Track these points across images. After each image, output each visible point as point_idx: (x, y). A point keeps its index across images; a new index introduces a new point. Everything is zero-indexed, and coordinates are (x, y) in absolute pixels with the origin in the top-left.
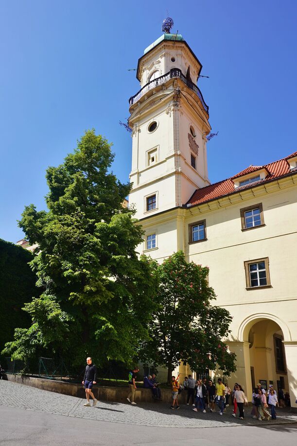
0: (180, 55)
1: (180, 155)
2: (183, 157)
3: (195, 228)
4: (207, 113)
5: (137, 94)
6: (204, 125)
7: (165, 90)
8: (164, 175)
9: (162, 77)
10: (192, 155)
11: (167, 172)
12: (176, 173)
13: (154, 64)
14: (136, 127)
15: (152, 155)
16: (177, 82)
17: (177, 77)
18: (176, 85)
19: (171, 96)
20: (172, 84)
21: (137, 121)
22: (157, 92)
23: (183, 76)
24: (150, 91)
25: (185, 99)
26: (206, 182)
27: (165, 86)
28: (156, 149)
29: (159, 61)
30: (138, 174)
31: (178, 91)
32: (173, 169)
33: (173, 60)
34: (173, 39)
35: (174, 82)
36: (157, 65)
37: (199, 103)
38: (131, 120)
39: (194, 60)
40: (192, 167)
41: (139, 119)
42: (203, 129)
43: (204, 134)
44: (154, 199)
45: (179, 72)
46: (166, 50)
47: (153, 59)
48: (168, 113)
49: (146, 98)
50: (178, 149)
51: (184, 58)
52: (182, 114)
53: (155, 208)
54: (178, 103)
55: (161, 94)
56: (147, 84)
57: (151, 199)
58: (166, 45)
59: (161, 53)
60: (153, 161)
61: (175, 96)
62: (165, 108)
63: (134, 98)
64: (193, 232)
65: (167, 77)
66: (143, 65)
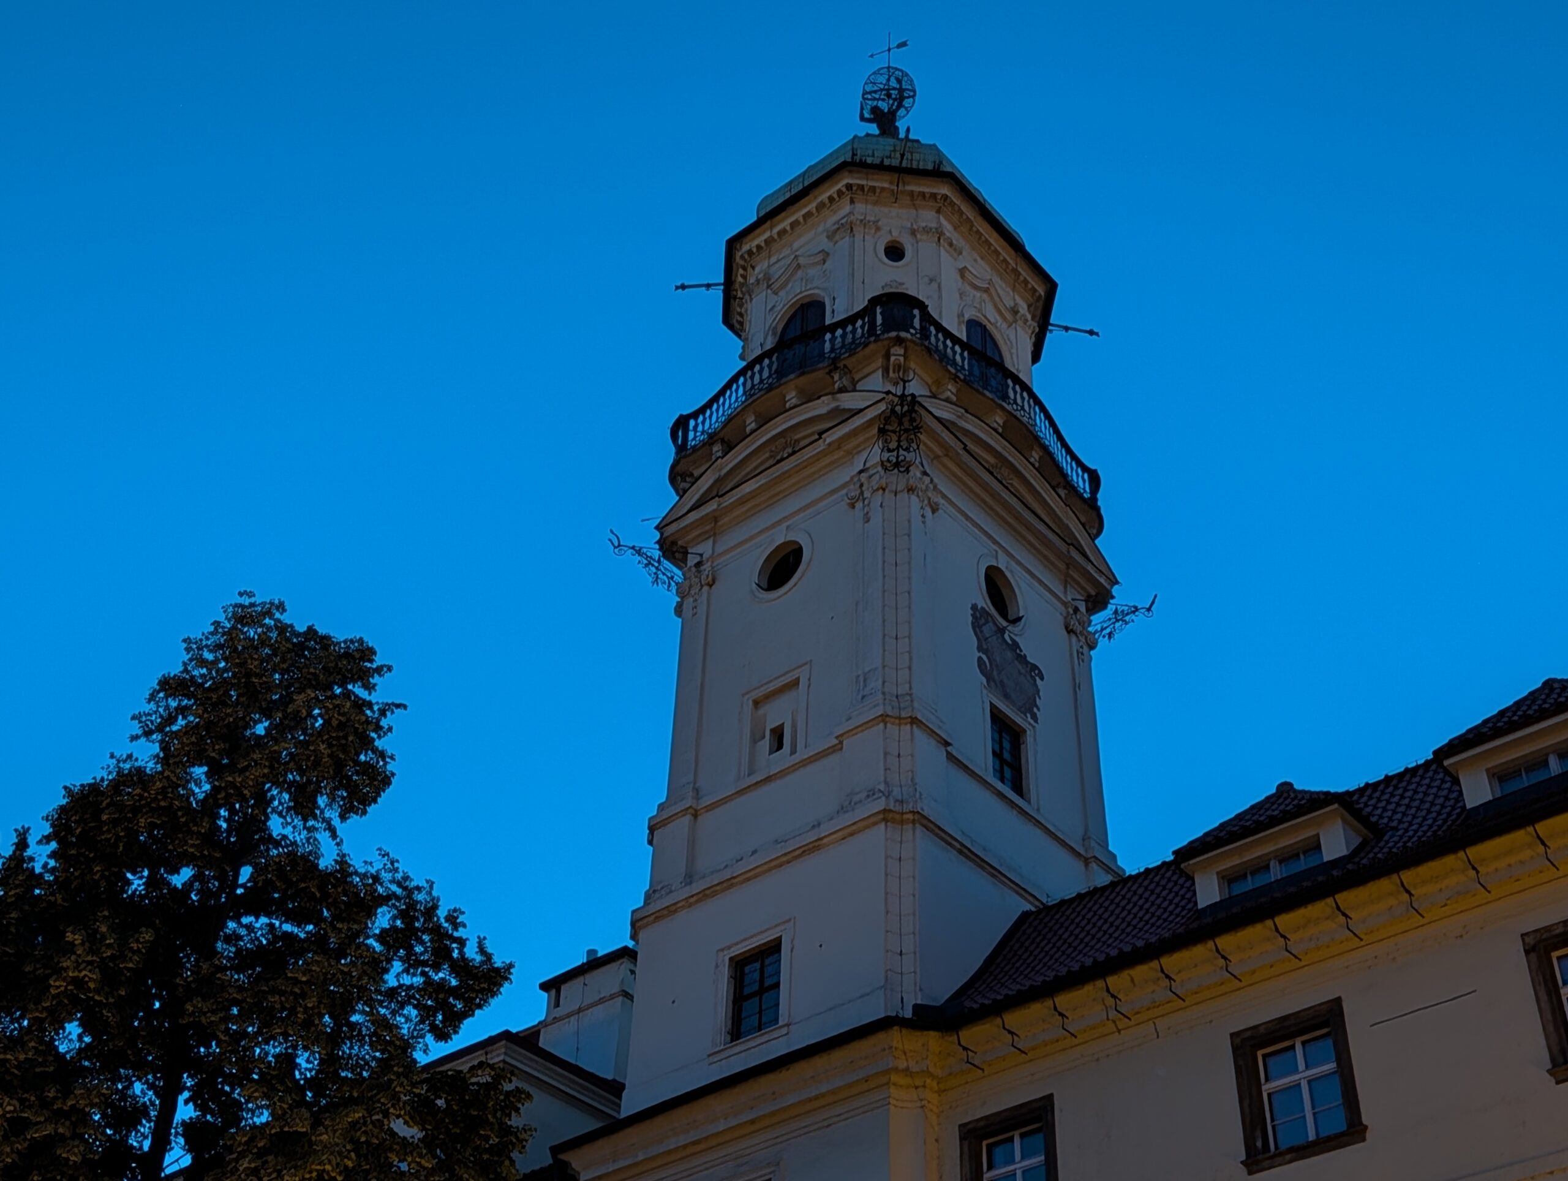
1: (914, 721)
2: (932, 733)
3: (999, 1152)
4: (1092, 504)
5: (709, 405)
6: (1070, 563)
7: (843, 390)
8: (824, 831)
9: (832, 328)
10: (998, 719)
11: (842, 809)
12: (886, 816)
13: (799, 266)
14: (698, 565)
15: (776, 714)
16: (905, 356)
17: (903, 334)
18: (898, 367)
19: (870, 423)
20: (880, 362)
21: (703, 537)
22: (809, 397)
23: (940, 328)
24: (770, 388)
25: (945, 435)
26: (1094, 866)
27: (847, 370)
28: (795, 683)
29: (825, 255)
30: (695, 816)
31: (903, 397)
32: (872, 793)
33: (895, 252)
34: (895, 163)
35: (887, 356)
36: (812, 272)
37: (1035, 455)
38: (673, 528)
39: (1006, 253)
40: (999, 785)
41: (713, 527)
42: (1067, 580)
43: (1076, 610)
44: (768, 970)
45: (916, 312)
46: (860, 207)
47: (796, 245)
48: (859, 505)
49: (753, 425)
50: (903, 689)
51: (951, 245)
52: (934, 511)
53: (776, 1020)
54: (910, 456)
55: (821, 407)
56: (759, 360)
57: (757, 965)
58: (861, 188)
59: (835, 218)
60: (780, 746)
61: (887, 420)
62: (845, 474)
63: (692, 423)
64: (988, 1174)
65: (853, 331)
66: (749, 266)
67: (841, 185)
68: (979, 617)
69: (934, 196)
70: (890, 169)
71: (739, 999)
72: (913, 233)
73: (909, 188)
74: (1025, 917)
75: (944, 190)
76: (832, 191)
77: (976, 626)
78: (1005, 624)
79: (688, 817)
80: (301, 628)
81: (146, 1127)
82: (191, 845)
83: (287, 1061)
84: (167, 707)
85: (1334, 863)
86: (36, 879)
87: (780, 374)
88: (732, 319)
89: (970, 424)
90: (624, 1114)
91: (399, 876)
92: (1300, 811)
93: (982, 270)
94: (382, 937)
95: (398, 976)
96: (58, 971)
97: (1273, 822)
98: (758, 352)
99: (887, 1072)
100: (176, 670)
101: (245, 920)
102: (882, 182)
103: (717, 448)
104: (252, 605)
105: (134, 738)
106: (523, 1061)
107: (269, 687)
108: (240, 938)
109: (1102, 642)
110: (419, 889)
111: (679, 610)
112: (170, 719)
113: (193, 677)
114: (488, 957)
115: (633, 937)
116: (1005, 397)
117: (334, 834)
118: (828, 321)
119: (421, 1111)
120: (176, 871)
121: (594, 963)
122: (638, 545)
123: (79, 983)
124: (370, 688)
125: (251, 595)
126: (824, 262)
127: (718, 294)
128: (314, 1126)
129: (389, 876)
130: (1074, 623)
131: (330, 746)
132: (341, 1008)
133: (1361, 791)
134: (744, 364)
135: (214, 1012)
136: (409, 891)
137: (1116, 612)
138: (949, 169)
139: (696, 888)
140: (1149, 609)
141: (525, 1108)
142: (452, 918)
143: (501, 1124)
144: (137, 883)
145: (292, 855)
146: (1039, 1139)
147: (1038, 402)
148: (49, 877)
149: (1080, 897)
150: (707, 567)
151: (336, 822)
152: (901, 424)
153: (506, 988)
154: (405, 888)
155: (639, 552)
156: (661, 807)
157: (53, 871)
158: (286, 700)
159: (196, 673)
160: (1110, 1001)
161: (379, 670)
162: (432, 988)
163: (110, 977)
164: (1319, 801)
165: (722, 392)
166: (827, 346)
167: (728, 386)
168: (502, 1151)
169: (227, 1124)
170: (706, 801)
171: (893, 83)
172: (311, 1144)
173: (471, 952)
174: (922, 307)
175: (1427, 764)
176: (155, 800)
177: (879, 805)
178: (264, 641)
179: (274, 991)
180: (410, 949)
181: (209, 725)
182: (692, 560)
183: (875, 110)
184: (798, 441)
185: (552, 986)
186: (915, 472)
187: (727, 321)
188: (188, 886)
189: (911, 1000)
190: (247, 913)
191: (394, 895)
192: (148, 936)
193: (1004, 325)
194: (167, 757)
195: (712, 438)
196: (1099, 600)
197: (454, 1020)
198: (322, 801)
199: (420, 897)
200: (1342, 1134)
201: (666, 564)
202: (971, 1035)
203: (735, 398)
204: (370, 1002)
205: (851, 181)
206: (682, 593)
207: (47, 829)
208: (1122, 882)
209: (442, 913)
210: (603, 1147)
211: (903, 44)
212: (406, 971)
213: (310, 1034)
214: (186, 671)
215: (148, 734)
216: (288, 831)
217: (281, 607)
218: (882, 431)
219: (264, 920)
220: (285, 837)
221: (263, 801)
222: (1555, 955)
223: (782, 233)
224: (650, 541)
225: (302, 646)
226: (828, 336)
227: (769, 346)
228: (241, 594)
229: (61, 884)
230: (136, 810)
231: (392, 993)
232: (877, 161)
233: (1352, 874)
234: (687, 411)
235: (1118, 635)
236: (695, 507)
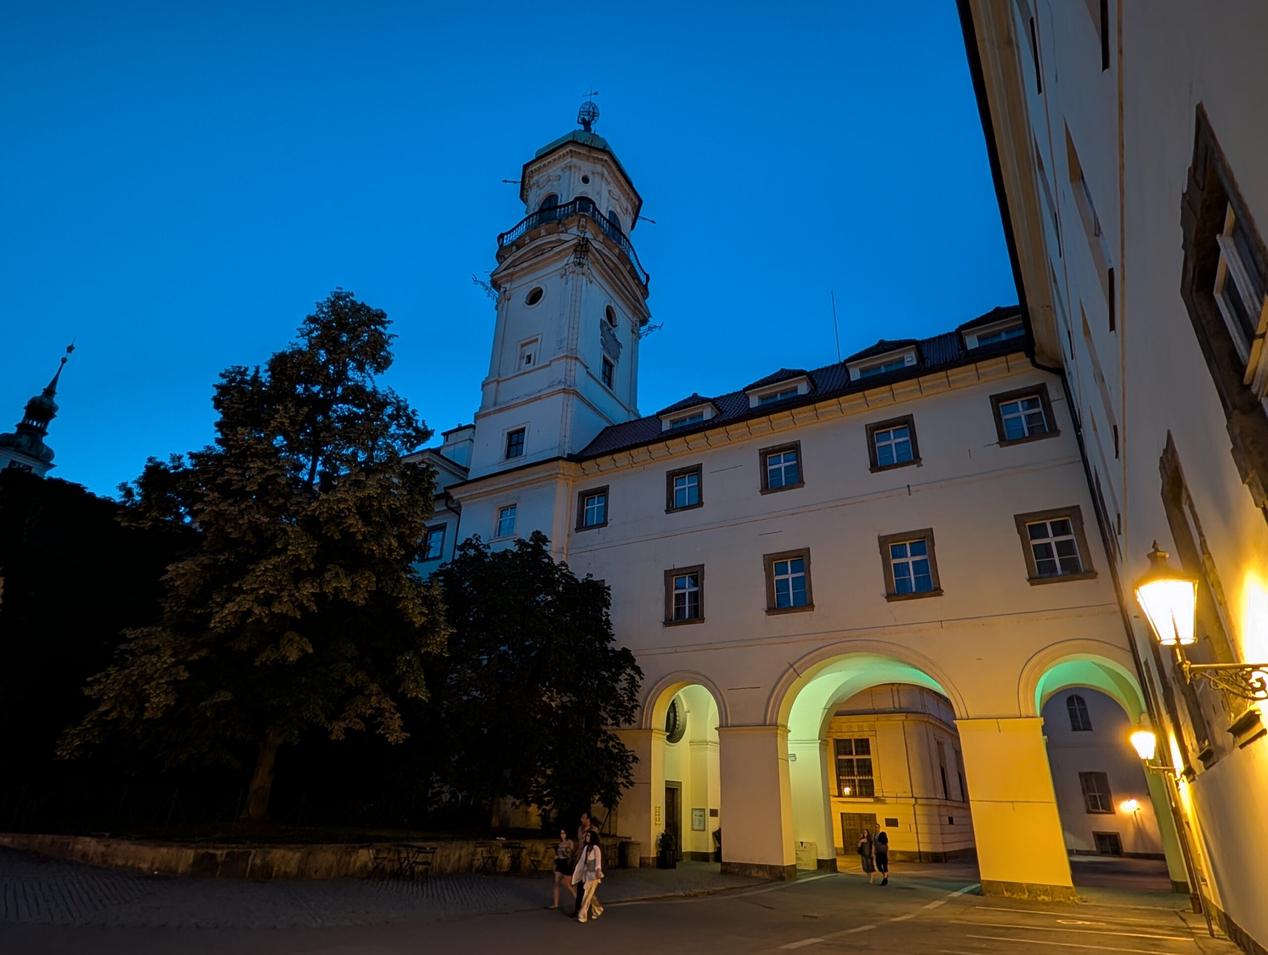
0: (598, 173)
1: (576, 359)
2: (582, 363)
3: (590, 501)
4: (646, 287)
5: (512, 230)
6: (636, 308)
7: (562, 232)
8: (542, 393)
9: (560, 207)
10: (606, 361)
11: (549, 387)
12: (564, 391)
13: (550, 180)
14: (505, 292)
15: (529, 350)
16: (586, 223)
17: (586, 214)
18: (583, 226)
19: (571, 246)
20: (576, 223)
21: (507, 282)
22: (549, 233)
23: (599, 213)
24: (535, 228)
25: (597, 255)
26: (631, 413)
27: (564, 225)
28: (536, 340)
29: (560, 177)
30: (498, 382)
31: (583, 238)
32: (560, 382)
33: (585, 180)
34: (589, 144)
35: (579, 221)
36: (555, 183)
37: (628, 267)
38: (495, 277)
39: (626, 187)
40: (603, 383)
41: (511, 278)
42: (634, 314)
43: (636, 325)
44: (520, 438)
45: (591, 205)
46: (574, 160)
47: (549, 171)
48: (564, 277)
49: (528, 241)
50: (574, 347)
51: (606, 180)
52: (591, 282)
53: (522, 454)
54: (584, 261)
55: (554, 237)
56: (532, 215)
57: (516, 435)
58: (575, 152)
59: (565, 163)
60: (529, 362)
61: (577, 247)
62: (560, 265)
63: (505, 236)
64: (586, 508)
65: (568, 210)
66: (531, 177)
67: (568, 150)
68: (603, 324)
69: (602, 160)
70: (587, 146)
71: (510, 446)
72: (593, 173)
73: (594, 155)
74: (607, 428)
75: (606, 158)
76: (565, 151)
77: (601, 327)
78: (610, 326)
79: (496, 383)
80: (359, 303)
81: (304, 471)
82: (321, 379)
83: (355, 455)
84: (310, 327)
85: (707, 421)
86: (263, 385)
87: (540, 222)
88: (523, 196)
89: (606, 252)
90: (469, 479)
91: (395, 396)
92: (698, 403)
93: (617, 192)
94: (389, 416)
95: (394, 430)
96: (273, 418)
97: (690, 406)
98: (532, 212)
99: (557, 473)
100: (313, 314)
101: (340, 405)
102: (584, 151)
103: (514, 248)
104: (341, 293)
105: (298, 337)
106: (435, 459)
107: (348, 324)
108: (337, 411)
109: (644, 337)
110: (402, 401)
111: (497, 308)
112: (311, 332)
113: (320, 318)
114: (426, 427)
115: (475, 421)
116: (620, 243)
117: (372, 379)
118: (559, 204)
119: (402, 475)
120: (314, 385)
121: (460, 428)
122: (483, 281)
123: (282, 423)
124: (385, 328)
125: (341, 288)
126: (559, 180)
127: (519, 186)
128: (367, 478)
129: (391, 395)
130: (635, 330)
131: (370, 348)
132: (375, 439)
133: (719, 398)
134: (526, 216)
135: (330, 437)
137: (649, 327)
138: (607, 149)
139: (497, 408)
140: (660, 327)
141: (437, 477)
142: (414, 412)
143: (429, 480)
144: (300, 389)
145: (356, 385)
146: (603, 498)
147: (631, 246)
148: (267, 384)
149: (625, 423)
150: (507, 293)
151: (372, 375)
152: (582, 248)
153: (431, 438)
154: (397, 401)
155: (483, 284)
156: (487, 379)
157: (269, 382)
158: (355, 329)
159: (321, 316)
160: (630, 458)
161: (388, 322)
162: (406, 435)
163: (293, 422)
164: (705, 400)
165: (517, 226)
166: (558, 214)
167: (520, 224)
168: (429, 489)
169: (334, 473)
170: (501, 379)
171: (591, 110)
172: (366, 484)
173: (420, 425)
174: (594, 204)
175: (741, 392)
176: (307, 361)
177: (563, 386)
178: (345, 306)
179: (351, 432)
180: (398, 421)
181: (326, 336)
182: (502, 290)
183: (583, 119)
184: (544, 249)
185: (446, 434)
186: (585, 267)
187: (522, 197)
188: (319, 393)
189: (568, 451)
190: (341, 403)
191: (393, 403)
192: (306, 409)
193: (622, 215)
194: (311, 346)
195: (513, 244)
196: (644, 322)
197: (413, 446)
198: (367, 367)
199: (402, 404)
200: (696, 505)
201: (493, 290)
202: (585, 465)
203: (523, 229)
204: (384, 438)
205: (573, 149)
206: (498, 302)
207: (267, 367)
208: (640, 420)
209: (410, 410)
210: (463, 488)
211: (596, 93)
212: (397, 429)
213: (366, 449)
214: (317, 315)
215: (303, 336)
216: (355, 376)
217: (352, 295)
218: (575, 250)
219: (346, 406)
220: (354, 378)
221: (345, 365)
222: (768, 456)
223: (544, 165)
224: (487, 280)
225: (359, 310)
226: (558, 210)
227: (537, 210)
228: (337, 288)
229: (271, 387)
230: (300, 364)
231: (392, 436)
232: (582, 142)
233: (710, 425)
234: (504, 232)
235: (649, 336)
236: (504, 270)
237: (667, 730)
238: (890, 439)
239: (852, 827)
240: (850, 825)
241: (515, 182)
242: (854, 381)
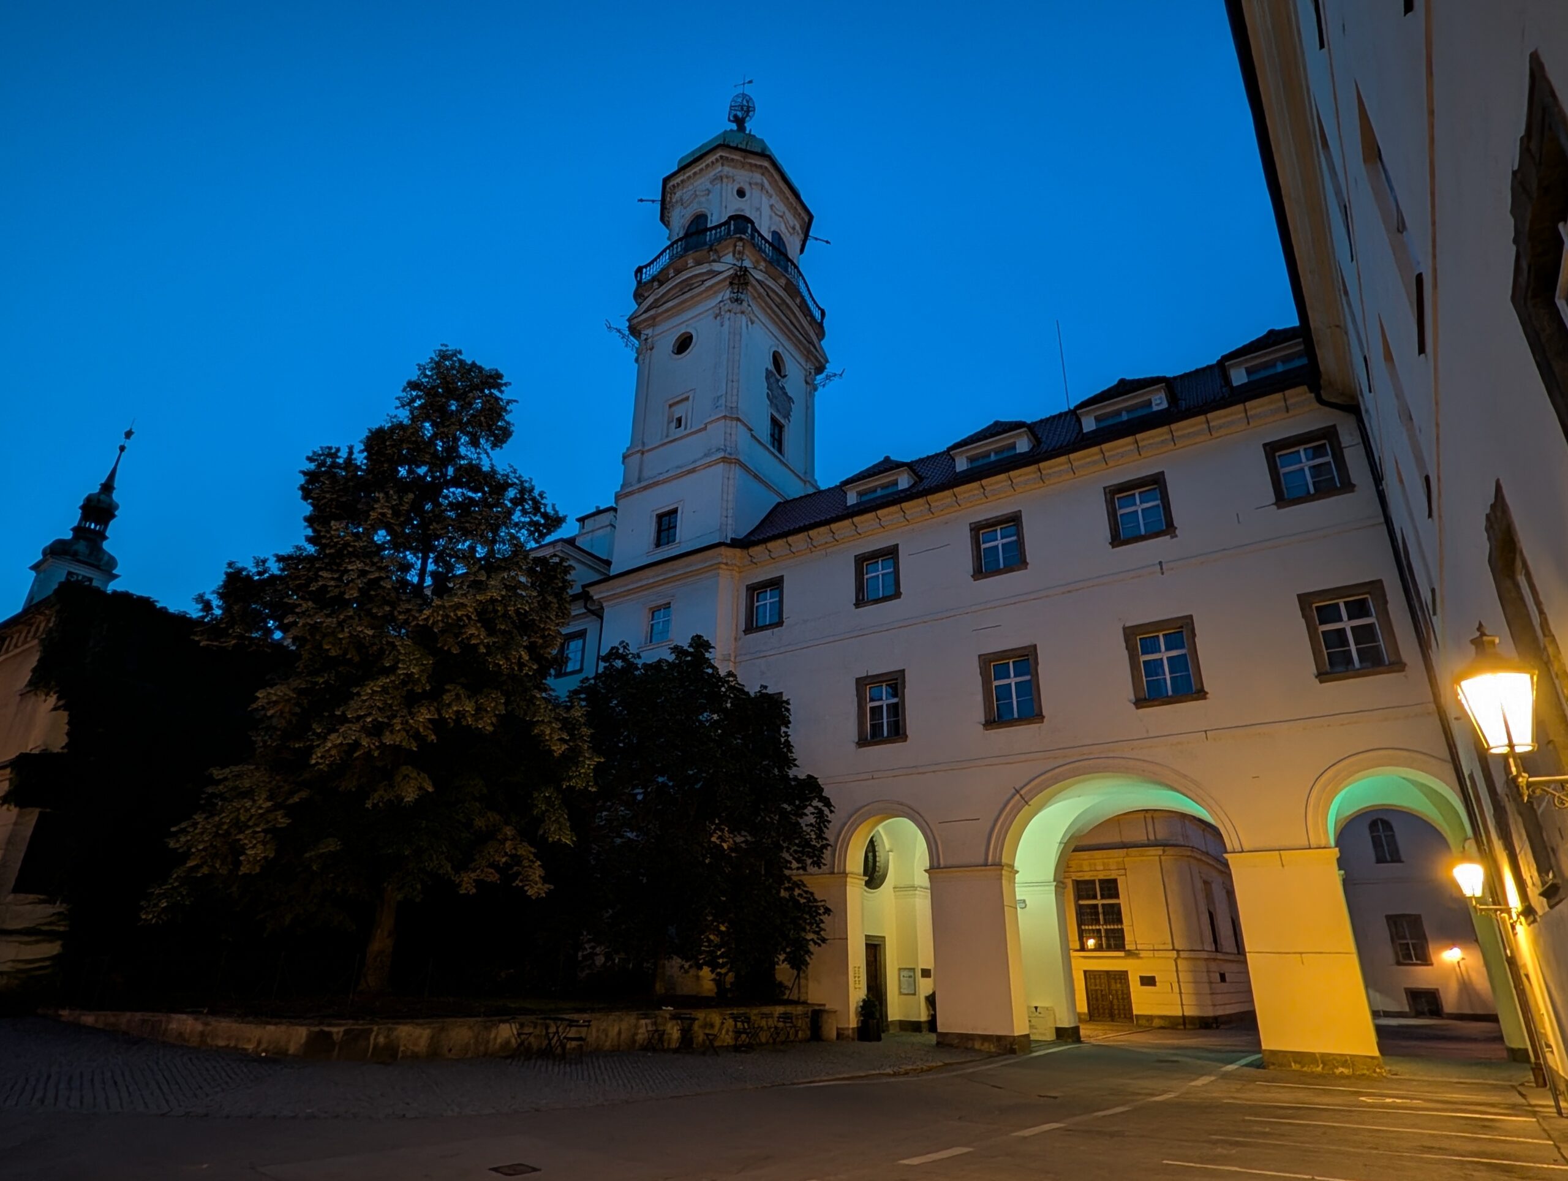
0: (756, 184)
1: (738, 419)
2: (746, 425)
3: (761, 596)
4: (821, 325)
5: (652, 262)
6: (809, 352)
7: (714, 261)
8: (698, 464)
9: (711, 229)
10: (774, 421)
11: (706, 455)
12: (724, 460)
13: (696, 196)
14: (646, 339)
15: (678, 412)
16: (743, 246)
17: (743, 236)
18: (739, 253)
19: (725, 279)
20: (731, 249)
21: (649, 326)
22: (699, 263)
23: (760, 235)
24: (681, 257)
25: (759, 287)
26: (808, 484)
27: (716, 251)
28: (687, 399)
29: (709, 192)
30: (643, 453)
31: (741, 267)
32: (718, 450)
33: (741, 193)
34: (744, 147)
35: (735, 246)
36: (703, 199)
37: (798, 301)
38: (635, 321)
39: (792, 199)
40: (772, 449)
41: (653, 322)
42: (807, 359)
43: (810, 373)
44: (672, 520)
45: (749, 225)
46: (726, 169)
47: (695, 184)
48: (718, 318)
49: (672, 275)
50: (734, 405)
51: (767, 192)
52: (752, 323)
53: (674, 540)
54: (743, 297)
55: (704, 268)
56: (676, 242)
57: (667, 518)
58: (727, 158)
59: (713, 173)
60: (680, 426)
61: (733, 279)
62: (713, 302)
63: (644, 270)
64: (756, 604)
65: (721, 232)
66: (673, 193)
67: (717, 156)
68: (769, 374)
69: (761, 166)
70: (741, 150)
71: (659, 531)
72: (750, 184)
73: (750, 161)
74: (779, 504)
75: (766, 164)
76: (713, 158)
77: (767, 378)
78: (779, 377)
79: (639, 454)
80: (469, 362)
81: (413, 572)
82: (427, 458)
83: (473, 549)
84: (411, 395)
85: (902, 491)
86: (358, 468)
87: (686, 250)
88: (664, 219)
89: (770, 283)
90: (611, 574)
91: (517, 475)
92: (892, 469)
93: (781, 207)
94: (511, 501)
95: (519, 517)
96: (374, 509)
97: (881, 472)
98: (676, 238)
99: (720, 563)
100: (414, 378)
101: (452, 490)
102: (736, 156)
103: (656, 284)
104: (447, 350)
105: (397, 408)
106: (569, 549)
107: (457, 388)
108: (449, 497)
109: (820, 389)
110: (526, 481)
111: (637, 360)
112: (413, 400)
113: (422, 383)
114: (556, 512)
115: (616, 502)
116: (786, 271)
117: (488, 456)
118: (709, 225)
119: (531, 572)
120: (419, 466)
121: (599, 512)
122: (619, 327)
123: (384, 515)
124: (502, 392)
125: (446, 346)
126: (708, 195)
127: (658, 206)
128: (489, 577)
129: (513, 475)
130: (809, 380)
131: (485, 418)
132: (495, 530)
133: (917, 462)
134: (669, 243)
135: (442, 529)
136: (522, 482)
137: (827, 376)
138: (768, 153)
139: (643, 484)
140: (841, 375)
141: (573, 572)
142: (541, 495)
143: (563, 578)
144: (403, 471)
145: (470, 464)
146: (777, 592)
147: (801, 274)
148: (364, 467)
149: (801, 498)
150: (649, 341)
151: (489, 450)
152: (739, 280)
153: (564, 525)
154: (520, 481)
155: (619, 331)
156: (628, 449)
157: (365, 464)
158: (465, 393)
159: (423, 380)
160: (809, 540)
161: (505, 384)
162: (532, 523)
163: (396, 513)
164: (899, 465)
165: (658, 257)
166: (708, 239)
167: (661, 254)
168: (564, 588)
169: (448, 572)
170: (646, 448)
171: (745, 103)
172: (487, 585)
173: (549, 510)
174: (752, 223)
175: (944, 452)
176: (409, 437)
177: (722, 455)
178: (453, 368)
179: (467, 522)
180: (523, 506)
181: (432, 405)
182: (643, 337)
183: (735, 116)
184: (693, 284)
185: (582, 520)
186: (745, 304)
188: (426, 475)
189: (730, 535)
190: (452, 487)
191: (515, 484)
192: (411, 496)
193: (788, 235)
194: (414, 419)
195: (654, 279)
196: (820, 369)
197: (542, 536)
198: (482, 441)
199: (527, 485)
200: (891, 596)
201: (631, 338)
202: (753, 551)
203: (665, 259)
204: (507, 528)
205: (723, 154)
206: (639, 352)
207: (362, 447)
208: (820, 492)
209: (536, 493)
210: (603, 586)
211: (750, 82)
212: (522, 516)
213: (486, 542)
214: (419, 379)
215: (403, 406)
216: (469, 453)
217: (460, 352)
218: (731, 284)
219: (459, 490)
220: (467, 455)
221: (456, 439)
222: (981, 532)
223: (689, 177)
224: (624, 326)
225: (470, 370)
226: (708, 233)
227: (681, 235)
228: (442, 345)
229: (368, 471)
230: (402, 441)
231: (516, 524)
232: (735, 145)
233: (908, 495)
234: (642, 264)
235: (827, 386)
236: (645, 312)
237: (865, 874)
238: (1135, 504)
239: (1098, 987)
240: (1096, 985)
241: (653, 201)
242: (1088, 433)
